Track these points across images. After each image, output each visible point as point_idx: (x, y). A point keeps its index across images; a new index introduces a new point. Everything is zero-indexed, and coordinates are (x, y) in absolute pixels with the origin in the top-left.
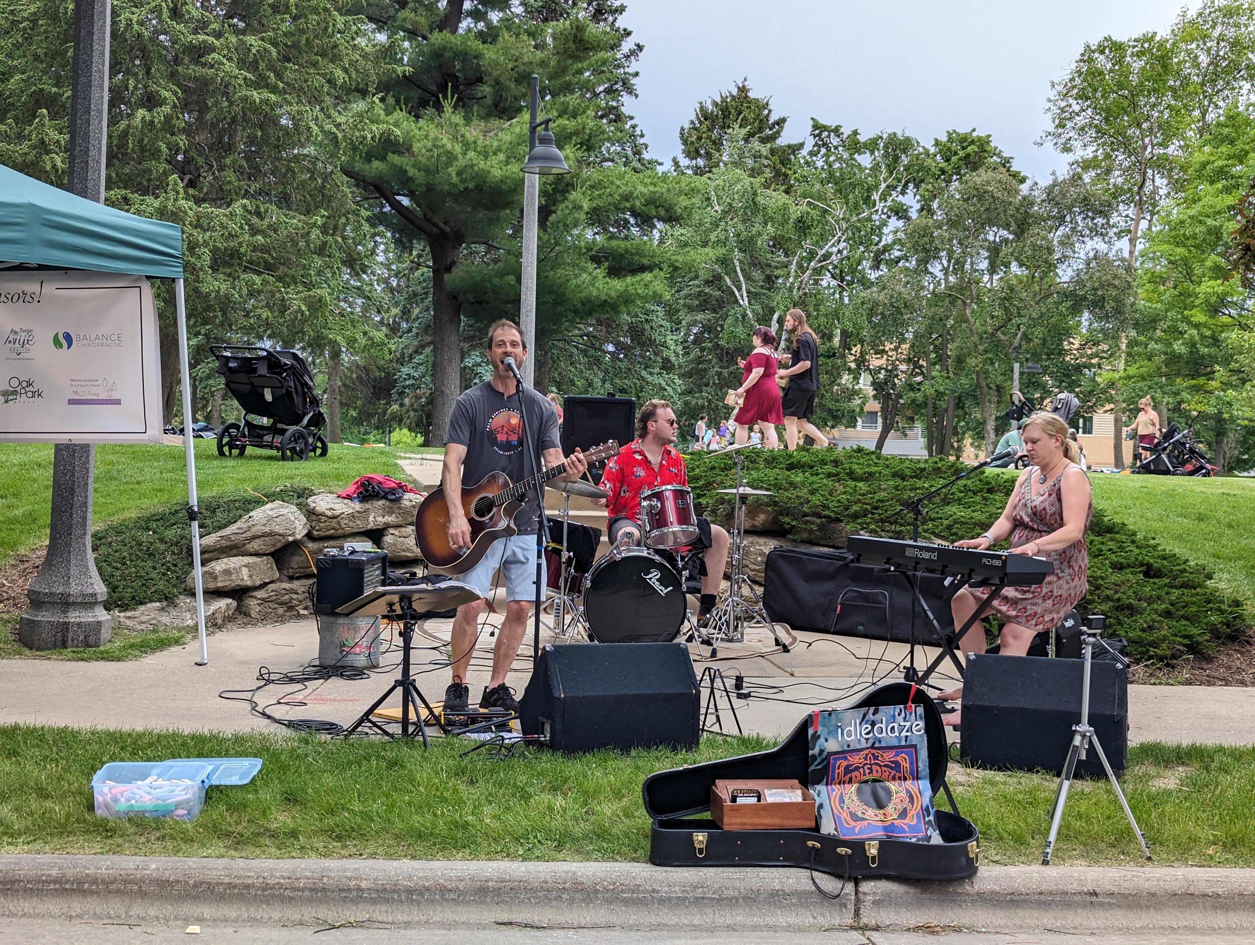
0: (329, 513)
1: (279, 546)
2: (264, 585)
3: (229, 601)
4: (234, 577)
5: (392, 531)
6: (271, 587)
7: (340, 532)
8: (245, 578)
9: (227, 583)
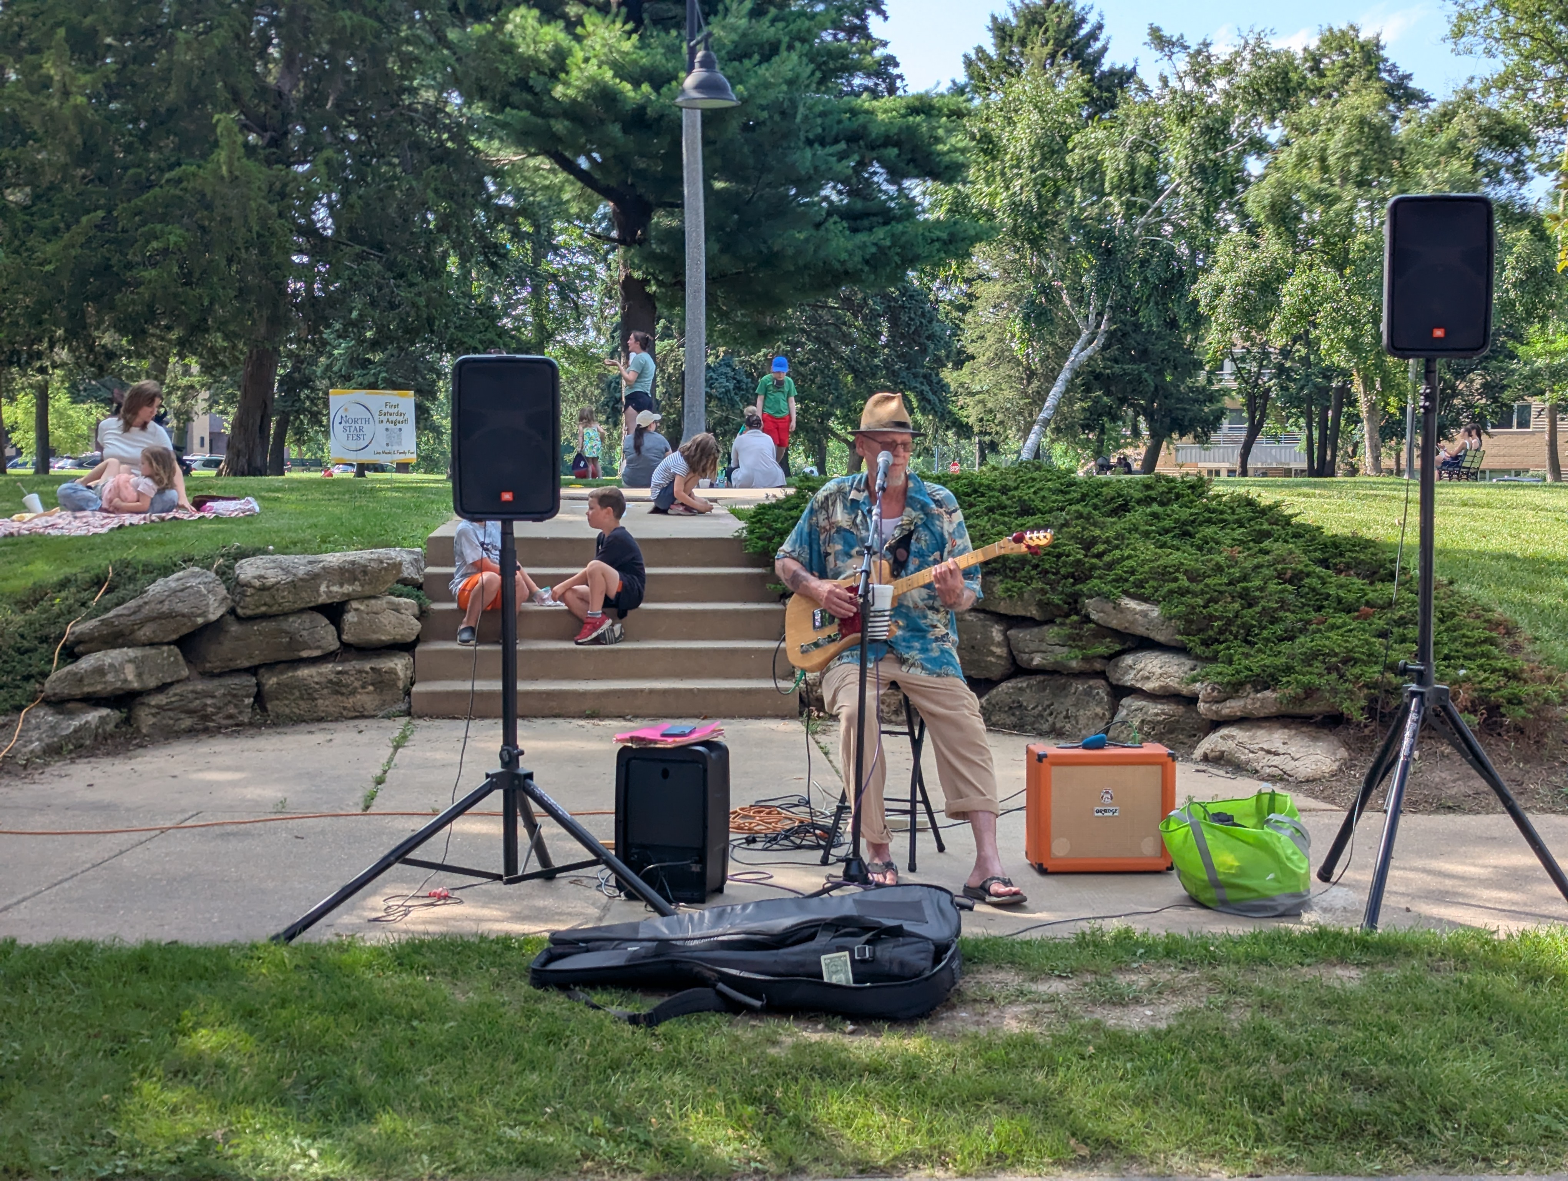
0: (257, 583)
1: (184, 631)
2: (162, 688)
3: (104, 712)
4: (110, 677)
5: (355, 605)
6: (177, 689)
7: (275, 609)
8: (131, 678)
9: (99, 687)
